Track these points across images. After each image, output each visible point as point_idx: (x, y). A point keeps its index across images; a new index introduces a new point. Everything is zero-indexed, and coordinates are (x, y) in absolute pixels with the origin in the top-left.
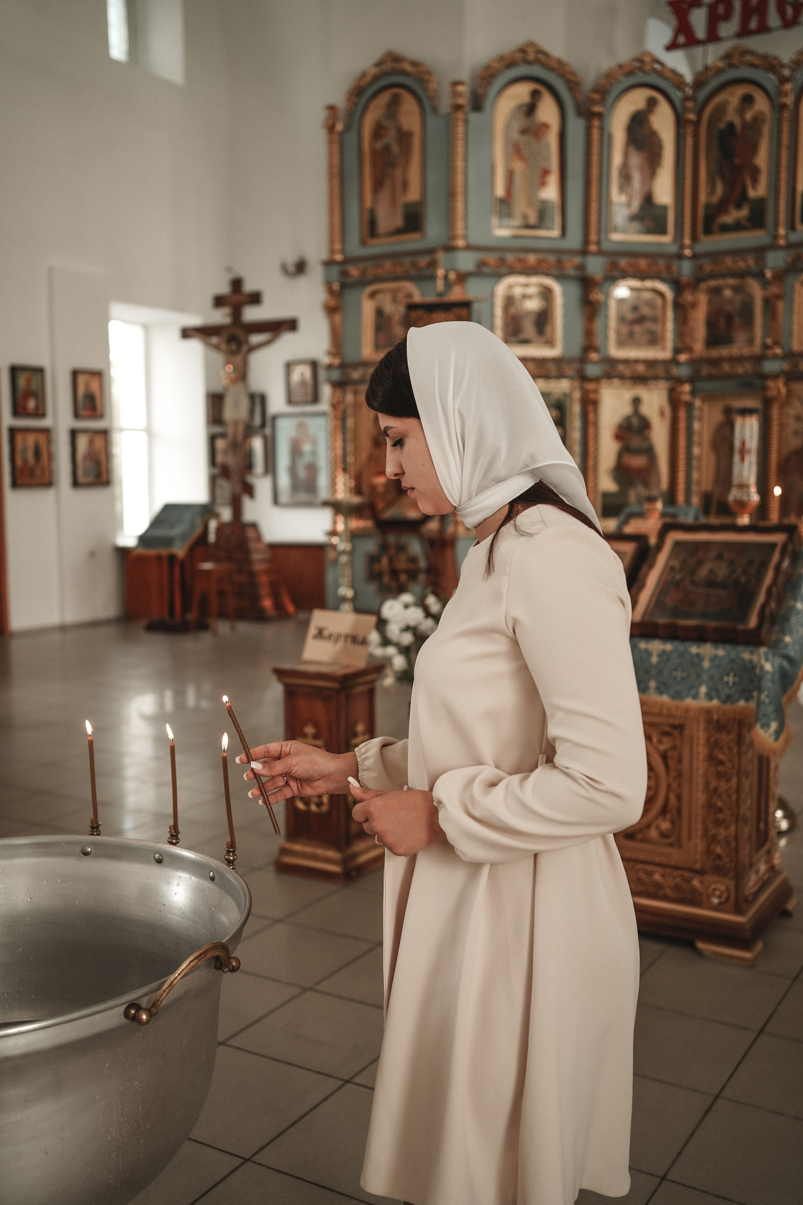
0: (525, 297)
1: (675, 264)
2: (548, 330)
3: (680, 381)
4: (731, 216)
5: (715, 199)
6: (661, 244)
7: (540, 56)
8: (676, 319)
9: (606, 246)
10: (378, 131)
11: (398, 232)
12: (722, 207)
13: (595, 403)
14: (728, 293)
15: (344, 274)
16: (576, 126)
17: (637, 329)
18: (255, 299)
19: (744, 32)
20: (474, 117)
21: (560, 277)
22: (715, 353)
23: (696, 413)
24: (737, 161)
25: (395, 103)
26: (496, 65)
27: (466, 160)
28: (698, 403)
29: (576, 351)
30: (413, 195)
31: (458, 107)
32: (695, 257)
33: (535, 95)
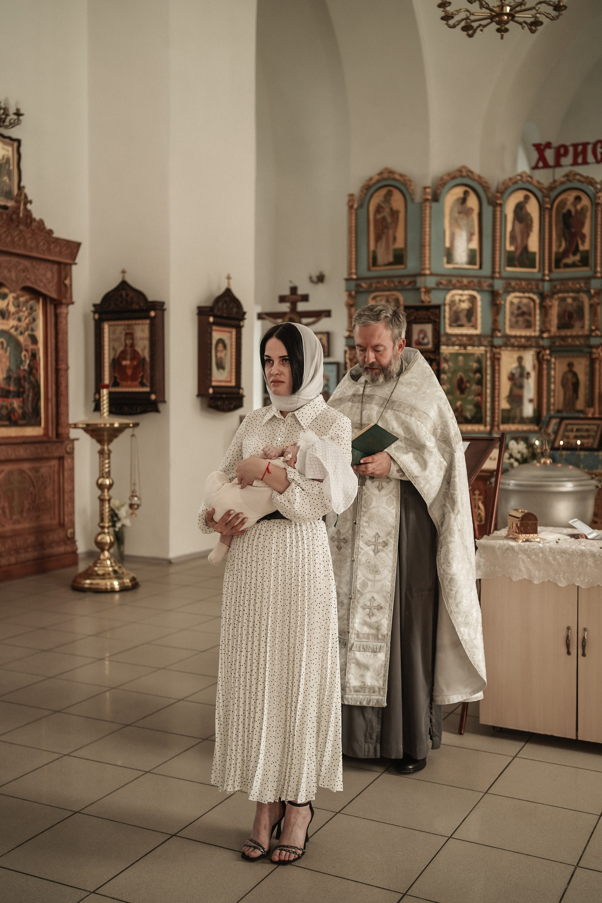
0: (460, 301)
1: (541, 284)
2: (473, 319)
3: (544, 348)
4: (571, 259)
5: (561, 250)
6: (533, 273)
7: (469, 173)
8: (541, 314)
9: (504, 274)
10: (379, 209)
11: (390, 264)
12: (565, 254)
13: (499, 359)
14: (569, 301)
15: (358, 286)
16: (488, 210)
17: (521, 319)
18: (305, 298)
19: (575, 163)
20: (434, 205)
21: (480, 291)
22: (563, 333)
23: (553, 366)
24: (573, 230)
25: (389, 195)
26: (446, 178)
27: (430, 228)
28: (553, 360)
29: (488, 332)
30: (400, 244)
31: (426, 200)
32: (550, 280)
33: (466, 193)
